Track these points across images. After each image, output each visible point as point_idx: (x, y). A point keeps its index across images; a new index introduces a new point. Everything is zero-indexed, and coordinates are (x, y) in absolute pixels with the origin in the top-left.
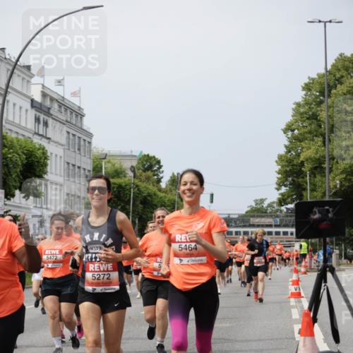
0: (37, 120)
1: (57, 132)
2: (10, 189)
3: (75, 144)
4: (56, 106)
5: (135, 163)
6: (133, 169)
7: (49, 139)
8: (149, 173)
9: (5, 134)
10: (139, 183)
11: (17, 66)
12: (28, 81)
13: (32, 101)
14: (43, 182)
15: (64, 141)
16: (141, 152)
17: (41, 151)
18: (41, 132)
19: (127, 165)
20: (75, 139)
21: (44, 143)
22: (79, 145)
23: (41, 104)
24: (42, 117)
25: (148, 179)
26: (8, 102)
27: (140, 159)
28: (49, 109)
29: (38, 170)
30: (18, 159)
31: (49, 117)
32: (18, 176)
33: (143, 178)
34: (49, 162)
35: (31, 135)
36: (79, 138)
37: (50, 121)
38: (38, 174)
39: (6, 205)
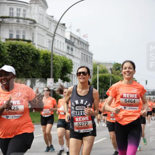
0: (68, 48)
1: (77, 53)
2: (56, 78)
3: (85, 58)
4: (76, 41)
5: (112, 67)
6: (111, 69)
7: (73, 56)
8: (118, 71)
9: (54, 54)
10: (114, 76)
11: (59, 24)
12: (64, 31)
13: (66, 39)
14: (71, 75)
15: (80, 57)
16: (115, 62)
17: (70, 61)
18: (70, 53)
19: (108, 68)
20: (85, 57)
21: (71, 58)
22: (87, 59)
23: (70, 41)
24: (70, 46)
25: (118, 74)
26: (55, 39)
27: (114, 65)
28: (73, 43)
29: (69, 70)
30: (60, 65)
31: (73, 46)
32: (60, 73)
33: (116, 73)
34: (73, 66)
35: (65, 55)
36: (87, 56)
37: (74, 48)
38: (68, 71)
39: (54, 85)
